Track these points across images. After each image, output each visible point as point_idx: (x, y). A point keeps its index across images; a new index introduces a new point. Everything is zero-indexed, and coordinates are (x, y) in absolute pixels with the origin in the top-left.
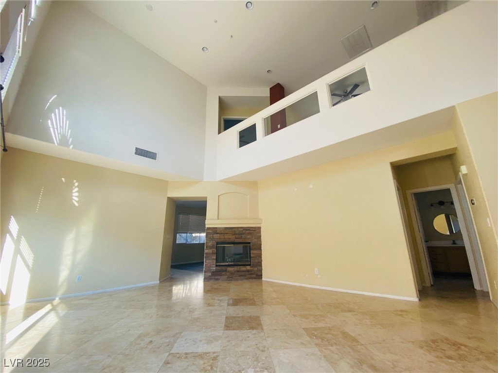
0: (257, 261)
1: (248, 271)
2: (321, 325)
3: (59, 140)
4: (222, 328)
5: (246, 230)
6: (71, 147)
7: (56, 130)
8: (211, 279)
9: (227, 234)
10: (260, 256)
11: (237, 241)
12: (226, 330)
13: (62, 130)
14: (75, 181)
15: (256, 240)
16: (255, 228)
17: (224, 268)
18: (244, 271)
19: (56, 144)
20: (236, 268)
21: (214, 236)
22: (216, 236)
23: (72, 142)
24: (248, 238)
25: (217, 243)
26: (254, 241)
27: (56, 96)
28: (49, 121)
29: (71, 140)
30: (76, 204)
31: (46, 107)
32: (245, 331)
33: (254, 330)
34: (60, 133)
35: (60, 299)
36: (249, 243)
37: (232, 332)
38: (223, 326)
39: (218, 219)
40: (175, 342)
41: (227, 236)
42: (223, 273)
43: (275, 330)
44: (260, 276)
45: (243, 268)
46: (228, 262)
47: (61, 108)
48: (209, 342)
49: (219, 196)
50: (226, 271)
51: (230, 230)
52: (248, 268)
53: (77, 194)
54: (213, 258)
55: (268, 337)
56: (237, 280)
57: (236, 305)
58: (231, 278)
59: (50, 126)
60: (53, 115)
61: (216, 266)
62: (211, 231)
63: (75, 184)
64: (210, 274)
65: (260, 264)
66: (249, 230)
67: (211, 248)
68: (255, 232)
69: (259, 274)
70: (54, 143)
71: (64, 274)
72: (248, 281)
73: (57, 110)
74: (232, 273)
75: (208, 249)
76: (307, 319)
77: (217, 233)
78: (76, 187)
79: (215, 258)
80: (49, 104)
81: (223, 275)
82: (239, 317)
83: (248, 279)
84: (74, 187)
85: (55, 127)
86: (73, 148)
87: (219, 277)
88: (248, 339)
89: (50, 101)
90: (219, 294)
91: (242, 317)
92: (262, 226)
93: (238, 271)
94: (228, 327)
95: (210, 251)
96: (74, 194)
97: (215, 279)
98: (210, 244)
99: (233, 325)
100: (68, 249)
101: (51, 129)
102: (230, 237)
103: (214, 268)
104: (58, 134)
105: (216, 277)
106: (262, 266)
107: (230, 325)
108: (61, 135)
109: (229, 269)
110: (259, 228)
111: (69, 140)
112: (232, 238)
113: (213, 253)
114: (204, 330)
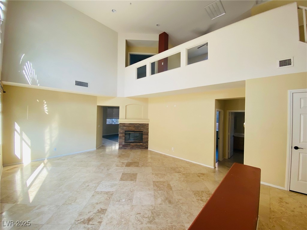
0: (145, 140)
1: (141, 145)
2: (161, 180)
3: (31, 82)
4: (119, 180)
5: (141, 125)
6: (39, 85)
7: (28, 76)
8: (122, 148)
9: (130, 127)
10: (148, 138)
11: (135, 130)
12: (121, 180)
13: (31, 75)
14: (44, 101)
15: (146, 130)
16: (146, 124)
17: (129, 143)
18: (139, 145)
19: (30, 84)
20: (135, 144)
21: (124, 127)
22: (125, 128)
23: (38, 82)
24: (142, 129)
25: (125, 131)
26: (145, 131)
27: (24, 54)
28: (24, 71)
29: (38, 81)
30: (47, 113)
31: (20, 63)
32: (128, 181)
33: (132, 181)
34: (31, 78)
35: (47, 159)
36: (142, 132)
37: (122, 182)
38: (120, 178)
39: (126, 119)
40: (98, 186)
41: (130, 128)
42: (128, 146)
43: (141, 181)
44: (147, 148)
45: (139, 144)
46: (131, 140)
47: (28, 62)
48: (112, 186)
49: (126, 106)
50: (130, 145)
51: (132, 125)
52: (141, 144)
53: (46, 108)
54: (123, 138)
55: (136, 185)
56: (135, 149)
57: (129, 166)
58: (132, 148)
59: (25, 74)
60: (25, 67)
61: (125, 142)
62: (122, 125)
63: (44, 102)
64: (122, 146)
65: (147, 142)
66: (142, 125)
67: (122, 133)
68: (145, 126)
69: (147, 147)
70: (29, 84)
71: (47, 148)
72: (140, 150)
73: (26, 64)
74: (133, 146)
75: (120, 134)
76: (157, 176)
77: (125, 126)
78: (45, 104)
79: (124, 138)
80: (21, 60)
81: (128, 147)
82: (128, 174)
83: (140, 149)
84: (44, 104)
85: (28, 74)
86: (40, 85)
87: (126, 148)
88: (128, 186)
89: (22, 59)
90: (124, 159)
91: (130, 174)
92: (149, 123)
93: (136, 145)
94: (122, 179)
95: (122, 135)
96: (45, 108)
97: (124, 148)
98: (121, 132)
99: (124, 178)
100: (47, 137)
101: (26, 76)
102: (132, 128)
103: (124, 143)
104: (30, 78)
105: (125, 148)
106: (148, 143)
107: (123, 178)
108: (32, 78)
109: (131, 144)
110: (148, 124)
111: (37, 81)
112: (133, 129)
113: (123, 136)
114: (111, 181)
